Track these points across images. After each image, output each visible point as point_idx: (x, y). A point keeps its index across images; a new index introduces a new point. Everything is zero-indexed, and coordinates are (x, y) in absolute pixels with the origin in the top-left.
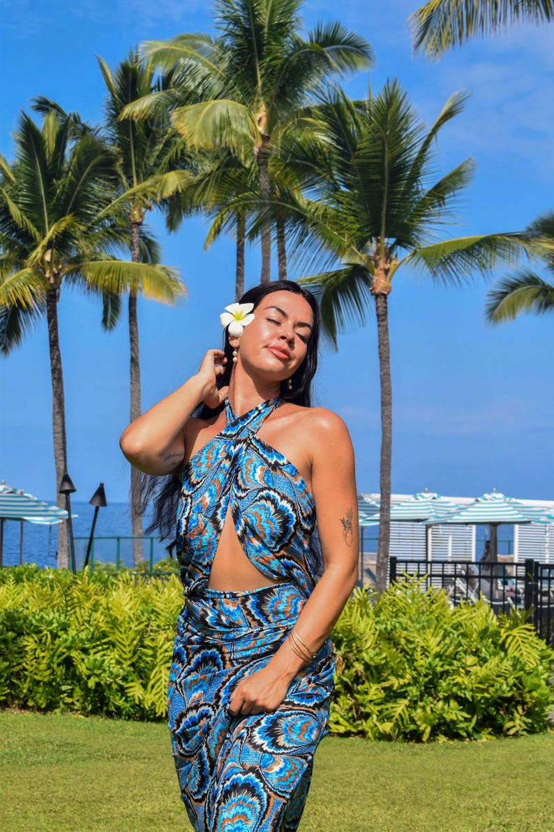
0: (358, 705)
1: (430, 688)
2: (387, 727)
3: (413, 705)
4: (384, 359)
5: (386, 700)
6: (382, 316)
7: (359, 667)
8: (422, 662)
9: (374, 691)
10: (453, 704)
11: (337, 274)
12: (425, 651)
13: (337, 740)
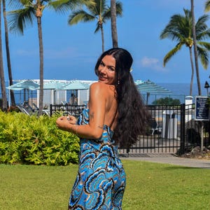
0: (43, 154)
1: (67, 148)
2: (53, 161)
3: (62, 154)
4: (40, 37)
5: (53, 152)
6: (39, 24)
7: (44, 142)
8: (64, 140)
9: (49, 150)
10: (74, 153)
11: (24, 10)
12: (65, 136)
13: (37, 166)
